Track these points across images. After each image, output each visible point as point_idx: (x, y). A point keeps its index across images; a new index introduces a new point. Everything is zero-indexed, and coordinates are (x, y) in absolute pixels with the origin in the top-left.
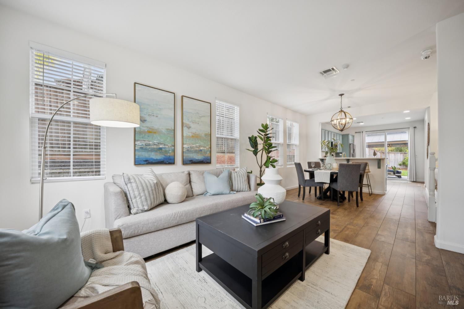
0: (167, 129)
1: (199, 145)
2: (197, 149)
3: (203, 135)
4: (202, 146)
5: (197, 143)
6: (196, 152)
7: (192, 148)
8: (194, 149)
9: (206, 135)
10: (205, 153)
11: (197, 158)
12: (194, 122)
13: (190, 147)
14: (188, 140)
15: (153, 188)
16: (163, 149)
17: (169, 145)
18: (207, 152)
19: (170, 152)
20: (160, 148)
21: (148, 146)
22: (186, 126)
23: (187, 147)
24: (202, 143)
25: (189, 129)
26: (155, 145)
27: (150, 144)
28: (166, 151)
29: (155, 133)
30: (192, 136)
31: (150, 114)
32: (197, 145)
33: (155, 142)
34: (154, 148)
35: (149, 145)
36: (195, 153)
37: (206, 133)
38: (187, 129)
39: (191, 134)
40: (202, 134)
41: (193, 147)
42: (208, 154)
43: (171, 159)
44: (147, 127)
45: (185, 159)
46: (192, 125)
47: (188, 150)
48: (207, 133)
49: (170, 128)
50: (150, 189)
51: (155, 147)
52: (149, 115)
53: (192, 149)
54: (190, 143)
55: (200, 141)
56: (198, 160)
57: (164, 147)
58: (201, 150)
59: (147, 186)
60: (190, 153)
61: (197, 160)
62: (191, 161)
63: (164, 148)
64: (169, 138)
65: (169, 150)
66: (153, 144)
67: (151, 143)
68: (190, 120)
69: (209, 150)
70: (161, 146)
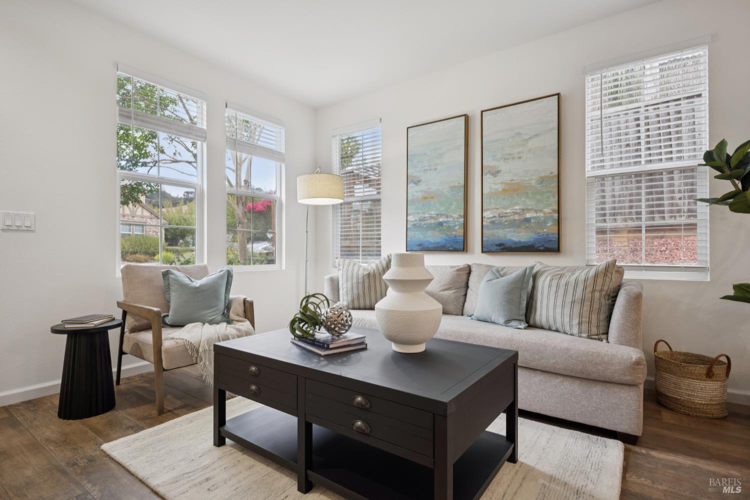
0: (452, 188)
1: (522, 207)
2: (516, 217)
3: (533, 182)
4: (528, 210)
5: (517, 204)
6: (513, 224)
7: (502, 217)
8: (507, 218)
9: (542, 180)
10: (541, 223)
11: (515, 239)
12: (508, 157)
13: (497, 215)
14: (493, 201)
15: (361, 281)
16: (444, 224)
17: (454, 215)
18: (545, 222)
19: (456, 228)
20: (439, 222)
21: (422, 222)
22: (489, 172)
23: (491, 216)
24: (530, 203)
25: (495, 177)
26: (432, 218)
27: (425, 217)
28: (449, 227)
29: (433, 198)
30: (504, 190)
31: (426, 168)
32: (517, 207)
33: (433, 213)
34: (431, 224)
35: (424, 219)
36: (509, 228)
37: (543, 175)
38: (492, 176)
39: (499, 187)
40: (531, 179)
41: (507, 213)
42: (550, 228)
43: (457, 242)
44: (422, 191)
45: (487, 241)
46: (502, 166)
47: (493, 222)
48: (548, 174)
49: (457, 184)
50: (355, 280)
51: (432, 221)
52: (424, 170)
53: (504, 219)
54: (498, 207)
55: (523, 199)
56: (520, 242)
57: (446, 220)
58: (528, 220)
59: (352, 277)
60: (497, 229)
61: (515, 243)
62: (500, 245)
63: (446, 222)
64: (454, 203)
65: (455, 226)
66: (430, 217)
67: (426, 215)
68: (499, 156)
69: (552, 217)
70: (441, 220)
